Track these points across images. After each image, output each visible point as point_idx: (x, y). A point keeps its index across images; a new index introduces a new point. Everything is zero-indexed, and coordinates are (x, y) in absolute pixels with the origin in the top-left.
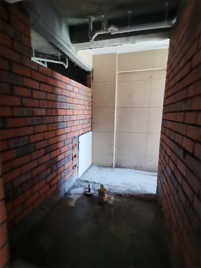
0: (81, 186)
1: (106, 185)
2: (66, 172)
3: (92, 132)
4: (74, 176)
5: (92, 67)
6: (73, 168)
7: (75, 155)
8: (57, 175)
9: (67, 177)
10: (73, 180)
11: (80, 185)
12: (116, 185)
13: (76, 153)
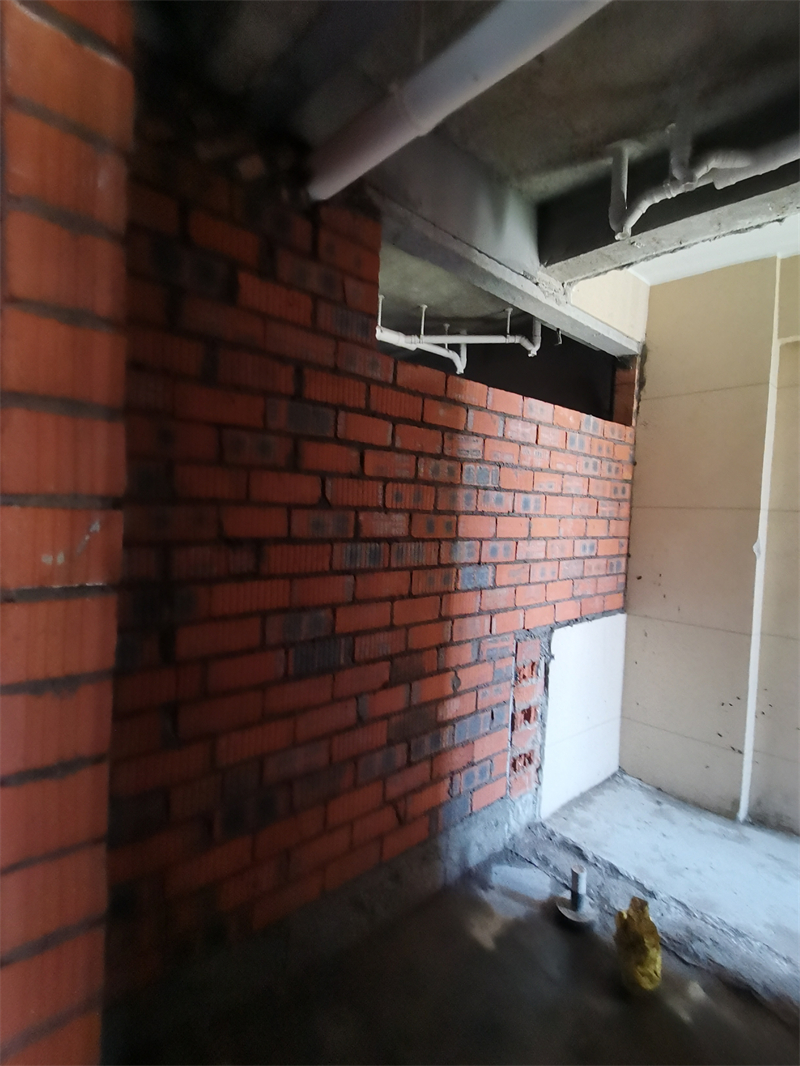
0: (545, 862)
1: (673, 904)
2: (477, 774)
3: (627, 618)
4: (518, 804)
5: (640, 337)
6: (514, 765)
7: (529, 710)
8: (435, 779)
9: (479, 800)
10: (513, 822)
11: (540, 853)
12: (731, 921)
13: (532, 702)
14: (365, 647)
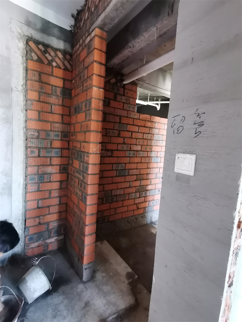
2: (155, 202)
8: (145, 202)
9: (155, 208)
14: (131, 172)
